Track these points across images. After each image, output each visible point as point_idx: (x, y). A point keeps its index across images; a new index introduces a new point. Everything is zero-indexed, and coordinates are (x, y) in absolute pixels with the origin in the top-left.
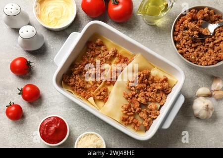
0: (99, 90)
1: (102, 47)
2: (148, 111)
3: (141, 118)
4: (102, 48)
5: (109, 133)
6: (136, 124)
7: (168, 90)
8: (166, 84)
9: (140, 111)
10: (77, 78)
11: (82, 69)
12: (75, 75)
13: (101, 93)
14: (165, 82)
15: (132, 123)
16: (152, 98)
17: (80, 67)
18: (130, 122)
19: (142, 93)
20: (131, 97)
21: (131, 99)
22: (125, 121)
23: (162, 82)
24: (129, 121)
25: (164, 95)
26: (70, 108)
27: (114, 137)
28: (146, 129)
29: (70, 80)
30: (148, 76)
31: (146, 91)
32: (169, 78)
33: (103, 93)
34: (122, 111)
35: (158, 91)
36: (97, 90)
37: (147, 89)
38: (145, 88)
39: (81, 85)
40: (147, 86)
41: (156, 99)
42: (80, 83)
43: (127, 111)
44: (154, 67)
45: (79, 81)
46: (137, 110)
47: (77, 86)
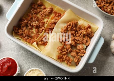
0: (41, 37)
2: (77, 51)
3: (72, 56)
4: (42, 7)
5: (49, 69)
6: (68, 61)
7: (92, 35)
8: (90, 30)
9: (71, 51)
10: (24, 29)
11: (27, 22)
12: (23, 27)
13: (42, 39)
14: (88, 28)
15: (66, 60)
16: (80, 41)
17: (26, 21)
18: (64, 59)
21: (64, 42)
22: (60, 58)
23: (87, 29)
24: (63, 58)
25: (88, 39)
26: (20, 51)
27: (53, 71)
28: (77, 64)
29: (19, 31)
30: (76, 25)
31: (75, 36)
32: (92, 26)
34: (58, 52)
35: (84, 36)
36: (39, 37)
37: (76, 34)
38: (75, 34)
39: (27, 34)
40: (75, 33)
41: (83, 41)
42: (26, 32)
43: (61, 51)
44: (80, 19)
45: (26, 31)
46: (69, 51)
47: (24, 35)
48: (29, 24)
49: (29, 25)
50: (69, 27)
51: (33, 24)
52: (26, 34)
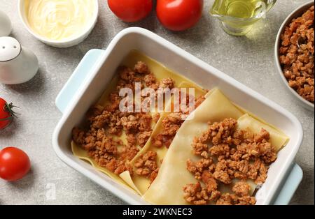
0: (141, 157)
1: (147, 76)
2: (233, 197)
4: (147, 78)
7: (271, 157)
8: (268, 145)
9: (218, 197)
10: (99, 134)
11: (108, 118)
12: (97, 129)
13: (144, 163)
14: (264, 141)
16: (241, 173)
17: (106, 114)
19: (221, 163)
20: (201, 169)
21: (201, 173)
23: (260, 141)
26: (86, 191)
29: (87, 139)
30: (232, 130)
31: (229, 158)
32: (272, 133)
33: (148, 163)
34: (185, 198)
35: (252, 158)
36: (137, 156)
37: (230, 154)
38: (228, 154)
39: (107, 148)
40: (230, 149)
41: (249, 173)
42: (105, 144)
44: (244, 113)
45: (104, 141)
46: (212, 196)
47: (99, 151)
48: (113, 122)
49: (112, 124)
50: (213, 133)
51: (121, 123)
52: (104, 148)
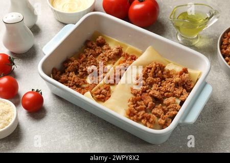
0: (99, 88)
1: (105, 46)
2: (164, 107)
3: (155, 114)
4: (105, 47)
6: (148, 120)
7: (190, 85)
8: (187, 75)
9: (153, 107)
10: (71, 74)
11: (78, 65)
13: (101, 91)
14: (184, 73)
15: (143, 118)
16: (169, 92)
17: (76, 62)
18: (140, 117)
19: (155, 86)
20: (141, 92)
21: (141, 95)
22: (131, 114)
23: (181, 74)
24: (138, 116)
25: (185, 90)
26: (60, 113)
29: (62, 76)
30: (162, 68)
31: (161, 86)
32: (189, 71)
33: (104, 91)
34: (129, 106)
35: (177, 85)
36: (96, 87)
37: (161, 83)
38: (159, 83)
39: (76, 81)
40: (161, 81)
41: (175, 92)
42: (74, 78)
43: (135, 105)
44: (170, 63)
46: (149, 105)
47: (70, 83)
48: (81, 68)
49: (80, 70)
50: (149, 70)
51: (86, 69)
52: (74, 81)
